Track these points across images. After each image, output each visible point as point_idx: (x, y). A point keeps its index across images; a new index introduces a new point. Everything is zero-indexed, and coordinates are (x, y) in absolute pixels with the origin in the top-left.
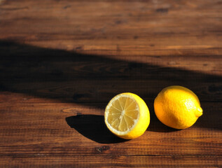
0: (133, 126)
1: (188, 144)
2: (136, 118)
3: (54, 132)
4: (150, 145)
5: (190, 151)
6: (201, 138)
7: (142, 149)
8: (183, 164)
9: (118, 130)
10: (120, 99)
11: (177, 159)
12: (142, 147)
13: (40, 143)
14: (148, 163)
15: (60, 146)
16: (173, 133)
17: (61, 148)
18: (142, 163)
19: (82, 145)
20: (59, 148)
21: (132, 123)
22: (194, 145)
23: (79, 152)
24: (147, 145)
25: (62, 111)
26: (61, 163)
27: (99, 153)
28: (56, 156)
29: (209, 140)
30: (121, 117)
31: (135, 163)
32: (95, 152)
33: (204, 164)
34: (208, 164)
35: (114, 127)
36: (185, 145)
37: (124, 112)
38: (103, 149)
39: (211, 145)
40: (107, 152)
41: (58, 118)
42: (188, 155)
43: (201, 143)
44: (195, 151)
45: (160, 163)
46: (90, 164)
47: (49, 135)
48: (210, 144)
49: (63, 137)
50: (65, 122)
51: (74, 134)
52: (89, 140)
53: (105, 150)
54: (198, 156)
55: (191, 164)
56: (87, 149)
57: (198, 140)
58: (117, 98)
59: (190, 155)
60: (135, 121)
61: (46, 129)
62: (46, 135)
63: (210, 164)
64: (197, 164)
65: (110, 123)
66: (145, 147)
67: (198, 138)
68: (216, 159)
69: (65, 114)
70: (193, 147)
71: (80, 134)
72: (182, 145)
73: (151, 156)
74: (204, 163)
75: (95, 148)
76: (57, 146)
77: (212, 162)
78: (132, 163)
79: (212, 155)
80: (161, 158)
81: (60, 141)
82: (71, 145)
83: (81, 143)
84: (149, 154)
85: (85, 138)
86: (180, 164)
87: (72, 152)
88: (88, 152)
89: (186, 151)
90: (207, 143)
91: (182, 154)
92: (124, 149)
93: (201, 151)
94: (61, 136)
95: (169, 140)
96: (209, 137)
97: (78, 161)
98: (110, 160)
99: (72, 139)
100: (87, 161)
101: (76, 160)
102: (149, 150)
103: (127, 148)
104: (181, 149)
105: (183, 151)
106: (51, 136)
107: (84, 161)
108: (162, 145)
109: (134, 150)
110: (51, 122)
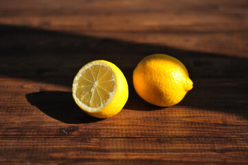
0: (108, 101)
1: (176, 125)
2: (112, 91)
3: (9, 110)
4: (129, 125)
5: (178, 132)
6: (190, 117)
7: (118, 130)
8: (171, 148)
9: (89, 105)
10: (92, 67)
11: (163, 142)
12: (119, 127)
14: (127, 147)
15: (16, 126)
16: (156, 112)
17: (18, 128)
18: (119, 147)
19: (44, 125)
20: (15, 128)
21: (107, 97)
22: (183, 125)
23: (39, 133)
24: (125, 125)
25: (22, 87)
26: (16, 147)
27: (65, 134)
28: (11, 139)
29: (201, 120)
30: (93, 90)
31: (111, 147)
32: (60, 134)
33: (197, 148)
34: (202, 148)
35: (84, 102)
36: (172, 125)
37: (96, 84)
38: (71, 130)
39: (204, 126)
40: (75, 133)
41: (17, 94)
42: (177, 137)
43: (192, 123)
45: (142, 148)
46: (54, 149)
47: (4, 113)
48: (202, 124)
49: (21, 115)
50: (25, 99)
51: (34, 113)
52: (52, 120)
53: (73, 131)
54: (189, 138)
55: (181, 148)
56: (50, 130)
57: (187, 120)
58: (88, 66)
59: (180, 137)
60: (111, 94)
63: (205, 148)
64: (189, 148)
65: (79, 97)
66: (123, 127)
67: (187, 117)
68: (213, 142)
69: (24, 90)
70: (182, 127)
71: (42, 113)
72: (168, 125)
73: (130, 138)
74: (197, 146)
75: (61, 129)
76: (13, 126)
77: (209, 146)
78: (107, 147)
79: (206, 137)
80: (144, 141)
81: (17, 120)
82: (30, 125)
83: (43, 122)
84: (129, 136)
85: (49, 117)
86: (167, 148)
87: (31, 133)
88: (51, 133)
89: (173, 132)
90: (199, 123)
91: (169, 136)
92: (96, 130)
93: (192, 132)
94: (18, 115)
95: (152, 119)
96: (200, 116)
97: (37, 145)
98: (79, 143)
99: (31, 118)
100: (49, 145)
101: (35, 144)
102: (128, 132)
103: (100, 129)
104: (168, 131)
105: (170, 132)
106: (6, 115)
107: (45, 145)
108: (144, 126)
109: (109, 131)
110: (8, 99)
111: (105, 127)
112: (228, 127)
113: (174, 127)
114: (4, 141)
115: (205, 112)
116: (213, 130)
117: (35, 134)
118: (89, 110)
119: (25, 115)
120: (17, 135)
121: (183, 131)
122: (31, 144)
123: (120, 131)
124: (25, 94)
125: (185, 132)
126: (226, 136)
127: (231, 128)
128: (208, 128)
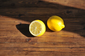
0: (40, 33)
1: (59, 38)
2: (41, 31)
3: (11, 31)
4: (46, 38)
6: (64, 35)
7: (42, 40)
8: (57, 47)
10: (35, 22)
11: (55, 45)
12: (43, 39)
13: (7, 37)
14: (45, 47)
15: (14, 38)
17: (14, 39)
18: (43, 47)
19: (21, 38)
20: (13, 39)
22: (61, 38)
24: (45, 38)
25: (14, 22)
26: (14, 46)
27: (27, 42)
30: (35, 29)
31: (40, 46)
32: (26, 41)
33: (65, 47)
34: (66, 47)
35: (33, 33)
36: (58, 38)
37: (36, 28)
39: (67, 38)
40: (30, 41)
41: (13, 25)
43: (64, 37)
44: (62, 41)
45: (49, 47)
46: (24, 47)
47: (10, 33)
49: (15, 34)
50: (15, 27)
51: (18, 33)
52: (24, 36)
54: (62, 43)
55: (60, 47)
58: (34, 22)
60: (40, 31)
61: (9, 30)
62: (9, 33)
64: (62, 47)
65: (31, 31)
66: (44, 39)
67: (63, 35)
68: (69, 45)
69: (15, 23)
70: (61, 39)
71: (21, 33)
72: (57, 38)
73: (46, 43)
74: (65, 46)
75: (26, 39)
76: (13, 38)
78: (39, 47)
79: (67, 43)
80: (50, 44)
81: (14, 36)
82: (17, 38)
83: (21, 37)
84: (45, 42)
86: (56, 47)
87: (18, 41)
88: (23, 41)
89: (58, 41)
90: (66, 37)
91: (57, 42)
92: (36, 40)
93: (64, 41)
94: (14, 34)
95: (52, 36)
96: (67, 34)
97: (20, 46)
98: (31, 45)
99: (18, 35)
100: (23, 46)
101: (19, 45)
102: (45, 40)
103: (37, 40)
104: (57, 40)
105: (57, 41)
106: (10, 34)
107: (22, 45)
108: (50, 38)
109: (40, 40)
110: (11, 27)
111: (39, 39)
112: (74, 39)
113: (59, 39)
114: (11, 44)
115: (68, 33)
116: (70, 40)
117: (19, 41)
118: (34, 35)
119: (16, 34)
120: (14, 42)
121: (61, 40)
122: (18, 45)
123: (43, 40)
124: (15, 25)
125: (61, 41)
126: (73, 42)
127: (75, 39)
128: (68, 39)
